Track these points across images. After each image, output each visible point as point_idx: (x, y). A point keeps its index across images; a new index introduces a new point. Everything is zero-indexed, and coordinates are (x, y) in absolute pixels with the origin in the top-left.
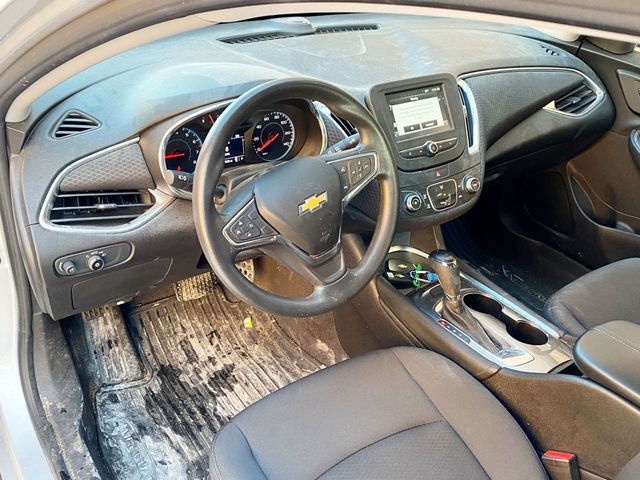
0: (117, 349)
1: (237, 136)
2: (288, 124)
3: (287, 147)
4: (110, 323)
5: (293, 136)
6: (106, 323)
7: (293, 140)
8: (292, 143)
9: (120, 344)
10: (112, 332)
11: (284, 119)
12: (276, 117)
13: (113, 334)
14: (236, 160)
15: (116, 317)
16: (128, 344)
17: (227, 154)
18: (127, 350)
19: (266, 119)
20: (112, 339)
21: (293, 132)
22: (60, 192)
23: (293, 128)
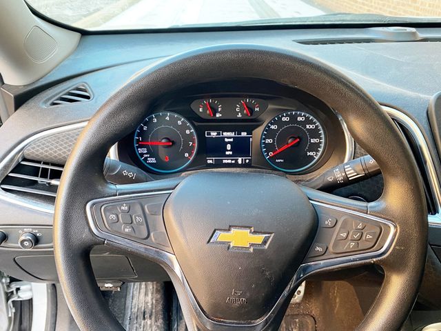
0: (149, 322)
1: (244, 134)
2: (317, 129)
3: (312, 158)
4: (150, 295)
5: (322, 145)
6: (146, 294)
7: (321, 150)
8: (319, 154)
9: (153, 318)
10: (149, 305)
11: (311, 122)
12: (300, 119)
13: (150, 306)
14: (240, 162)
15: (157, 291)
16: (161, 321)
17: (227, 153)
18: (158, 326)
19: (284, 119)
20: (147, 311)
21: (323, 141)
22: (25, 159)
23: (323, 136)
